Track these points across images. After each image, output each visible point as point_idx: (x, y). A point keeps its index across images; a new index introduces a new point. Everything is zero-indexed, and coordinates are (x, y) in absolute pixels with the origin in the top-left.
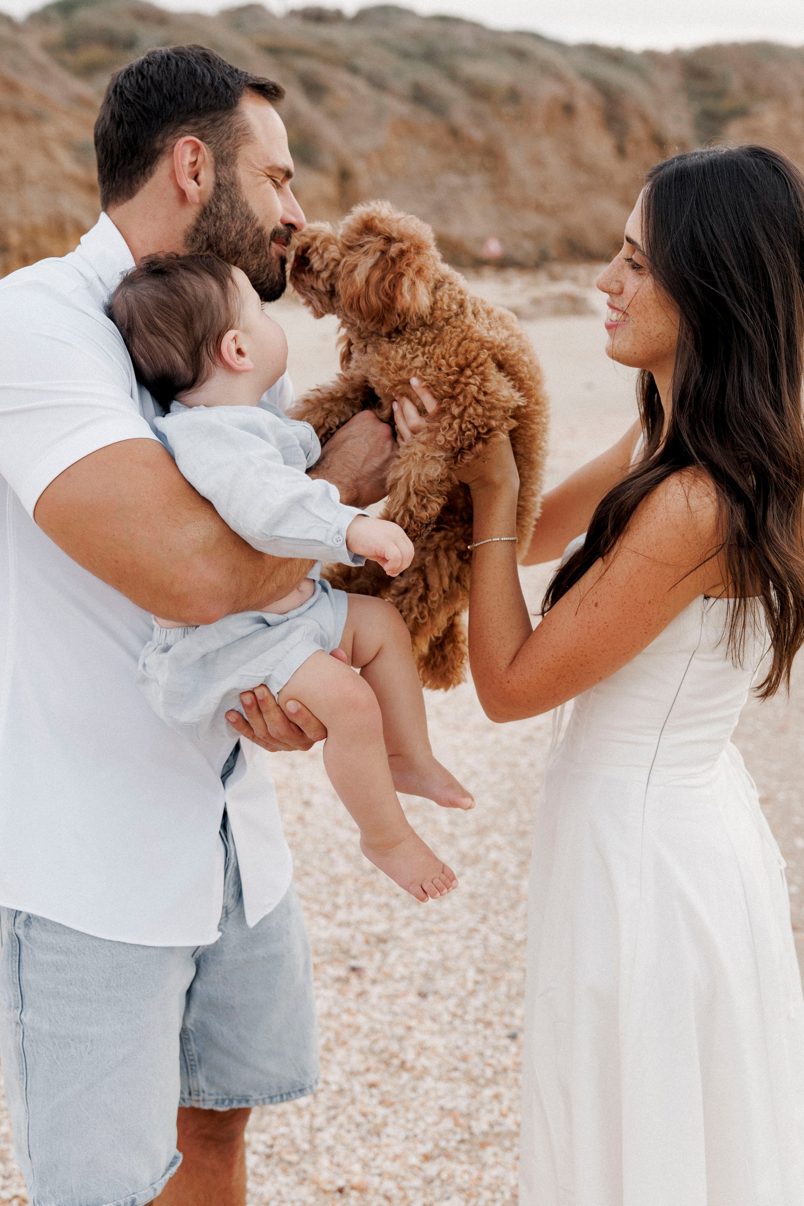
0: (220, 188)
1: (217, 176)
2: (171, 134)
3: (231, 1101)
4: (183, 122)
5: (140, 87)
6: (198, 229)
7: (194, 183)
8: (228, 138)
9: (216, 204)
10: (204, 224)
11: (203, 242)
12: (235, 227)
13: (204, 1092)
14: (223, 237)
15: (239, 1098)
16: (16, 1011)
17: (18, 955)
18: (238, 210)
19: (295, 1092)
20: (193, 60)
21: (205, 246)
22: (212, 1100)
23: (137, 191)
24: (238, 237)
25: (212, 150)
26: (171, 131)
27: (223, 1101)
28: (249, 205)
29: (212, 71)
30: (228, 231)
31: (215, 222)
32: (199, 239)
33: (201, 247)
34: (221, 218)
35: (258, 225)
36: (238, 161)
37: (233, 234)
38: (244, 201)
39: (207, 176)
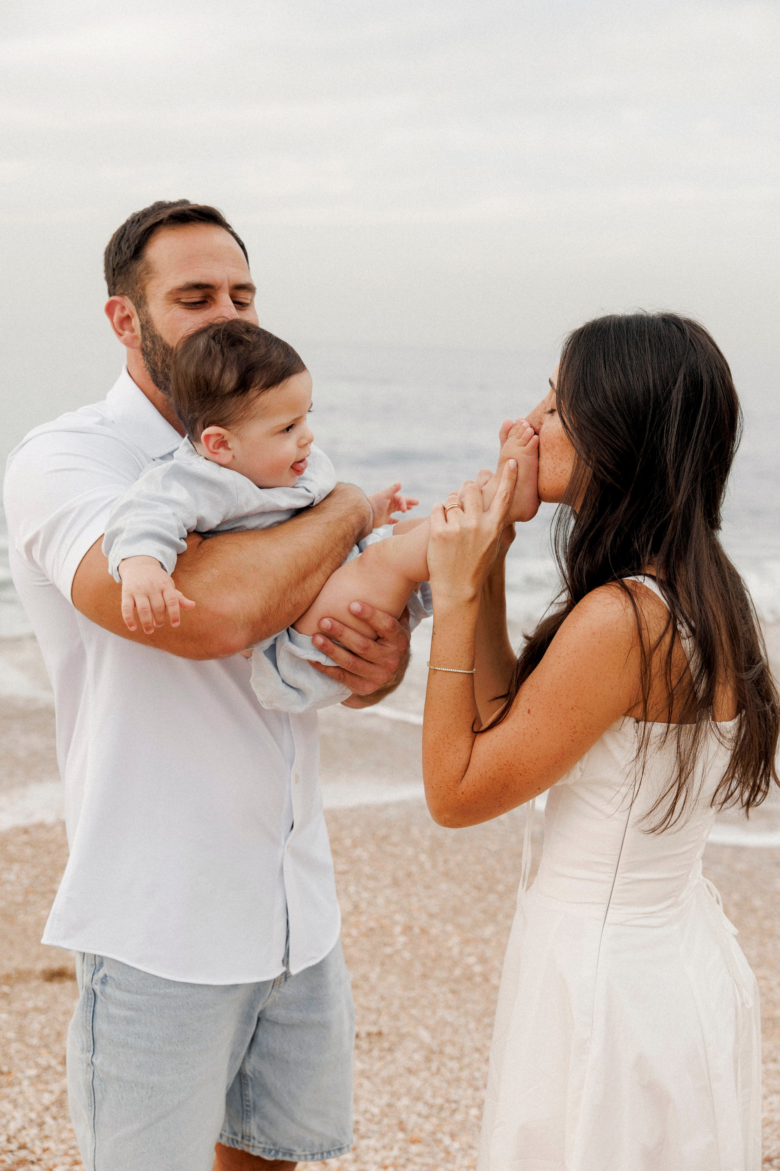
0: (143, 329)
3: (277, 1152)
8: (137, 283)
16: (88, 1054)
17: (93, 1006)
19: (334, 1151)
27: (270, 1151)
36: (147, 300)
38: (158, 333)
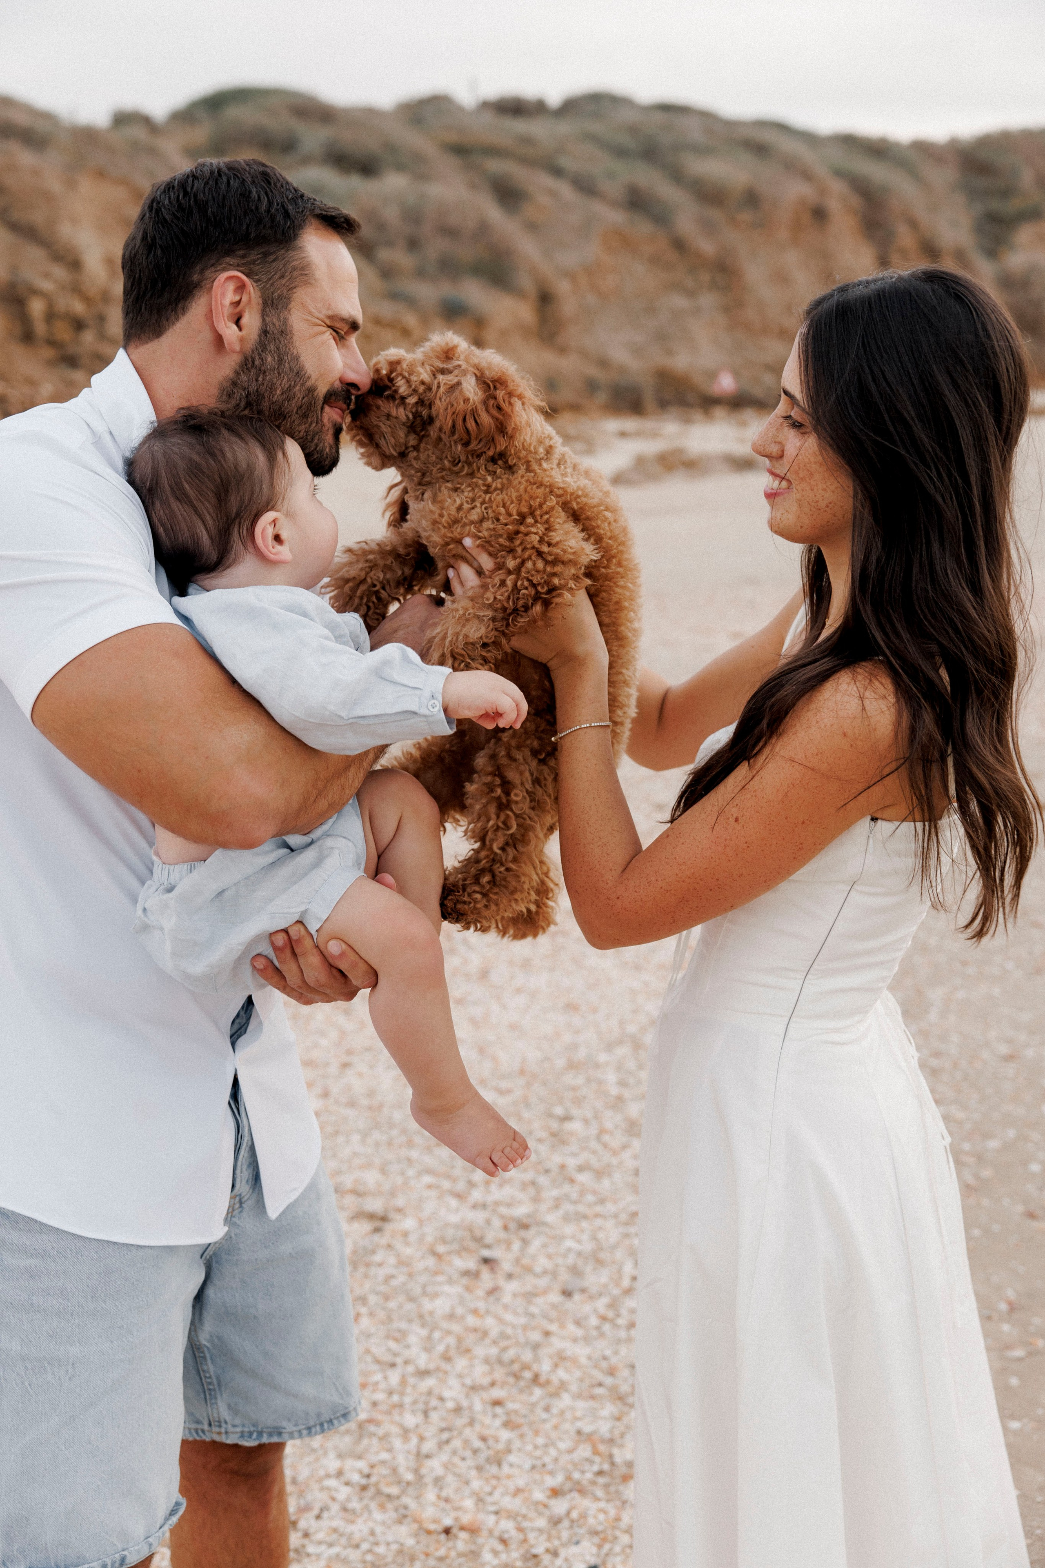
0: (266, 336)
1: (264, 320)
2: (213, 265)
3: (260, 1434)
4: (229, 253)
5: (180, 205)
6: (237, 382)
7: (235, 327)
8: (282, 277)
9: (259, 354)
10: (244, 378)
11: (240, 400)
12: (280, 385)
13: (226, 1423)
14: (266, 395)
15: (269, 1430)
18: (286, 364)
19: (337, 1418)
20: (249, 180)
21: (243, 404)
22: (236, 1433)
23: (166, 330)
24: (284, 396)
25: (260, 289)
26: (213, 262)
27: (251, 1434)
28: (302, 358)
29: (270, 194)
30: (272, 388)
31: (258, 376)
32: (237, 396)
33: (238, 405)
34: (265, 372)
35: (309, 384)
36: (291, 306)
37: (278, 392)
38: (295, 353)
39: (252, 320)
